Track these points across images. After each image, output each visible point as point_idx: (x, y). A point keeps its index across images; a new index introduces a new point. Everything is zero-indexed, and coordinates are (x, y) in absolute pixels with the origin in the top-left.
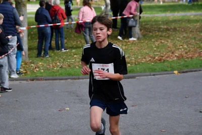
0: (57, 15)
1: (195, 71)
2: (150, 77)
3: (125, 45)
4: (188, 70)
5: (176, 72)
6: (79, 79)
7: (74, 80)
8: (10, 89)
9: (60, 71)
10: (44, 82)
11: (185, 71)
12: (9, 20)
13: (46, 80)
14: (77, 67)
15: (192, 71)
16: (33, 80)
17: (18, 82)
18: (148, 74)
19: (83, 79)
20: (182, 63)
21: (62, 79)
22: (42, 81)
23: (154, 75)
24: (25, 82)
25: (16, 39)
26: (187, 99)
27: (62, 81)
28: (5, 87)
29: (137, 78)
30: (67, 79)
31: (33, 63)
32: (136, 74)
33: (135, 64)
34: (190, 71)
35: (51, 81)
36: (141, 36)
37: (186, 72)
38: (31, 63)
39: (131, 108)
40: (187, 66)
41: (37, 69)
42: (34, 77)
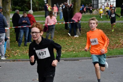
1: (116, 57)
2: (88, 60)
4: (111, 56)
10: (21, 62)
11: (109, 56)
13: (22, 61)
15: (114, 57)
16: (14, 61)
18: (87, 58)
24: (9, 62)
29: (80, 60)
31: (13, 50)
32: (79, 58)
33: (78, 52)
34: (112, 57)
37: (110, 57)
38: (12, 50)
39: (78, 79)
40: (111, 54)
41: (16, 54)
42: (15, 59)
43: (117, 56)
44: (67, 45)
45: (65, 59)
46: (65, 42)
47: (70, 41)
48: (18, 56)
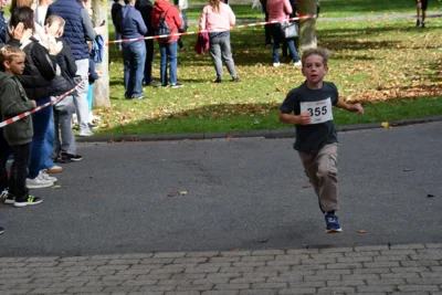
0: (164, 19)
1: (421, 122)
3: (290, 76)
4: (408, 120)
5: (385, 124)
6: (204, 138)
7: (195, 141)
8: (78, 157)
9: (169, 124)
10: (140, 143)
11: (402, 121)
12: (74, 31)
13: (143, 140)
14: (201, 117)
15: (415, 123)
16: (120, 141)
17: (92, 144)
19: (211, 138)
20: (397, 108)
21: (173, 139)
22: (137, 143)
23: (344, 130)
24: (104, 144)
25: (88, 66)
26: (407, 173)
27: (173, 142)
28: (69, 152)
30: (182, 138)
31: (120, 110)
35: (153, 143)
37: (405, 124)
38: (116, 109)
39: (302, 191)
40: (406, 113)
41: (127, 121)
42: (122, 135)
43: (426, 119)
44: (278, 90)
45: (267, 131)
46: (272, 83)
47: (288, 80)
48: (131, 126)
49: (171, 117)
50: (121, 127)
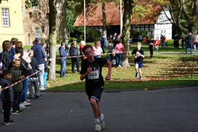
2: (130, 92)
4: (154, 88)
5: (146, 89)
9: (73, 87)
10: (62, 93)
18: (128, 90)
20: (151, 84)
24: (50, 93)
27: (73, 93)
29: (121, 92)
30: (76, 92)
35: (66, 93)
36: (129, 66)
39: (113, 112)
41: (59, 85)
42: (56, 90)
48: (60, 87)
49: (75, 84)
50: (57, 87)
